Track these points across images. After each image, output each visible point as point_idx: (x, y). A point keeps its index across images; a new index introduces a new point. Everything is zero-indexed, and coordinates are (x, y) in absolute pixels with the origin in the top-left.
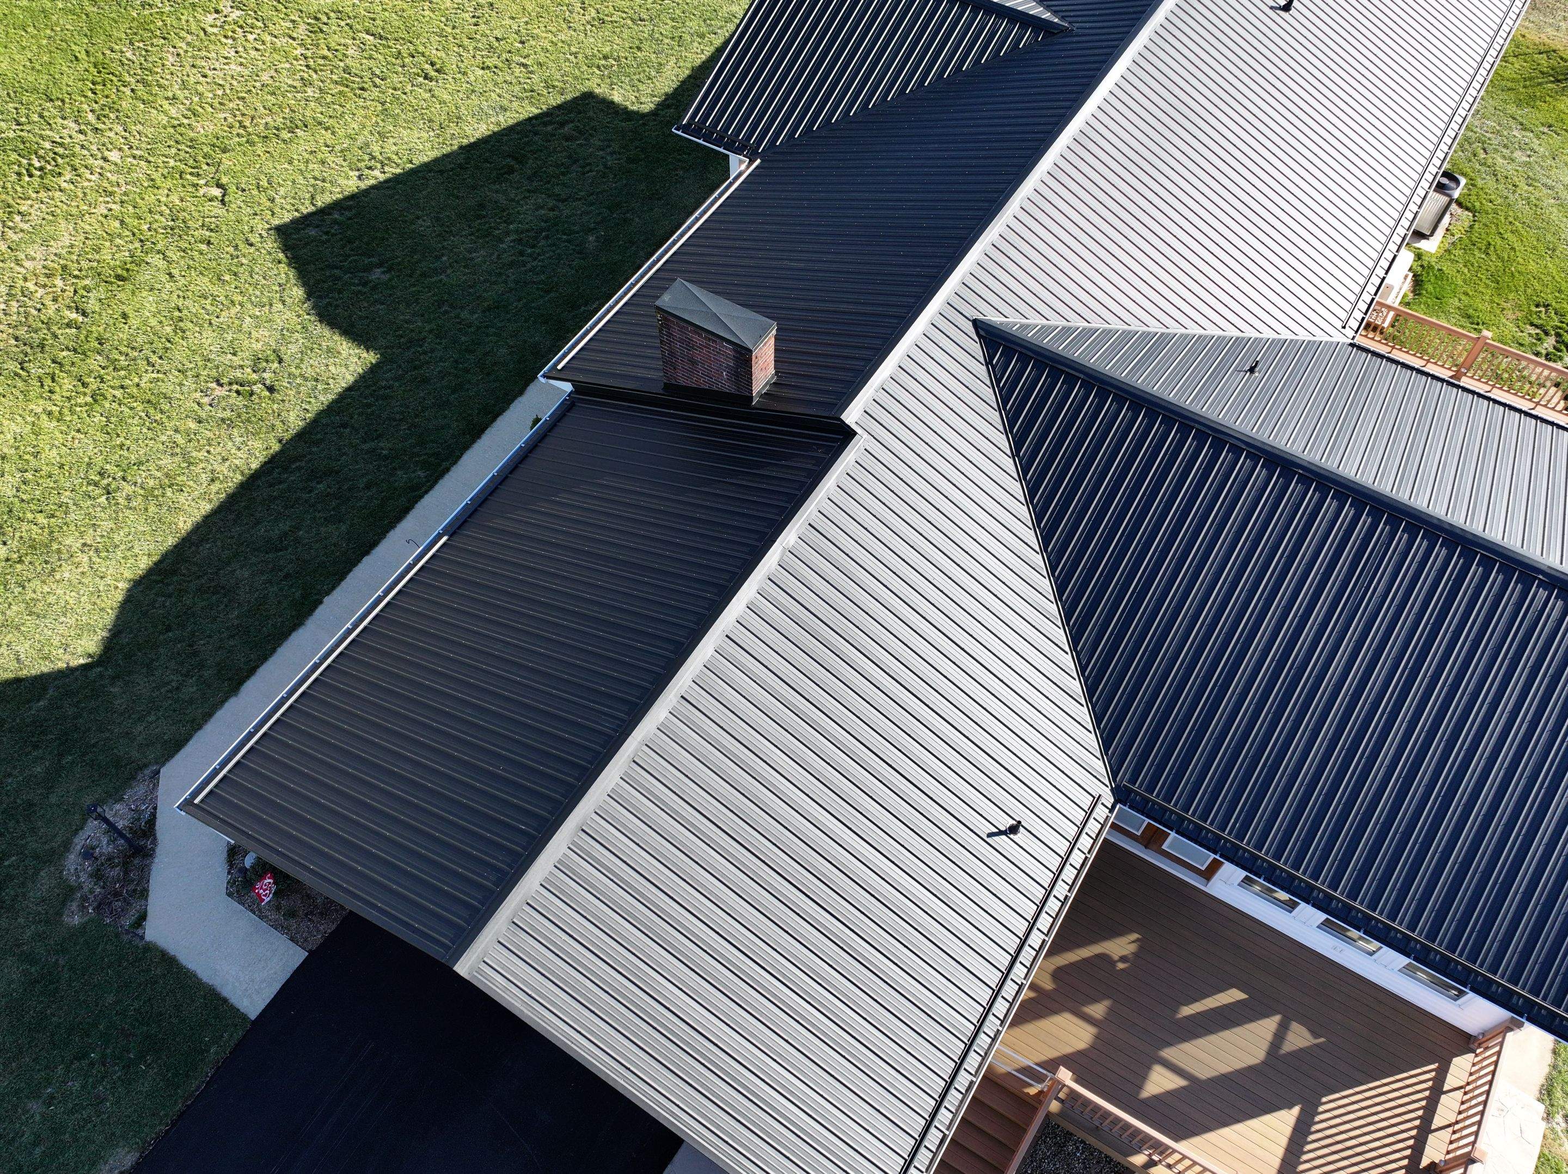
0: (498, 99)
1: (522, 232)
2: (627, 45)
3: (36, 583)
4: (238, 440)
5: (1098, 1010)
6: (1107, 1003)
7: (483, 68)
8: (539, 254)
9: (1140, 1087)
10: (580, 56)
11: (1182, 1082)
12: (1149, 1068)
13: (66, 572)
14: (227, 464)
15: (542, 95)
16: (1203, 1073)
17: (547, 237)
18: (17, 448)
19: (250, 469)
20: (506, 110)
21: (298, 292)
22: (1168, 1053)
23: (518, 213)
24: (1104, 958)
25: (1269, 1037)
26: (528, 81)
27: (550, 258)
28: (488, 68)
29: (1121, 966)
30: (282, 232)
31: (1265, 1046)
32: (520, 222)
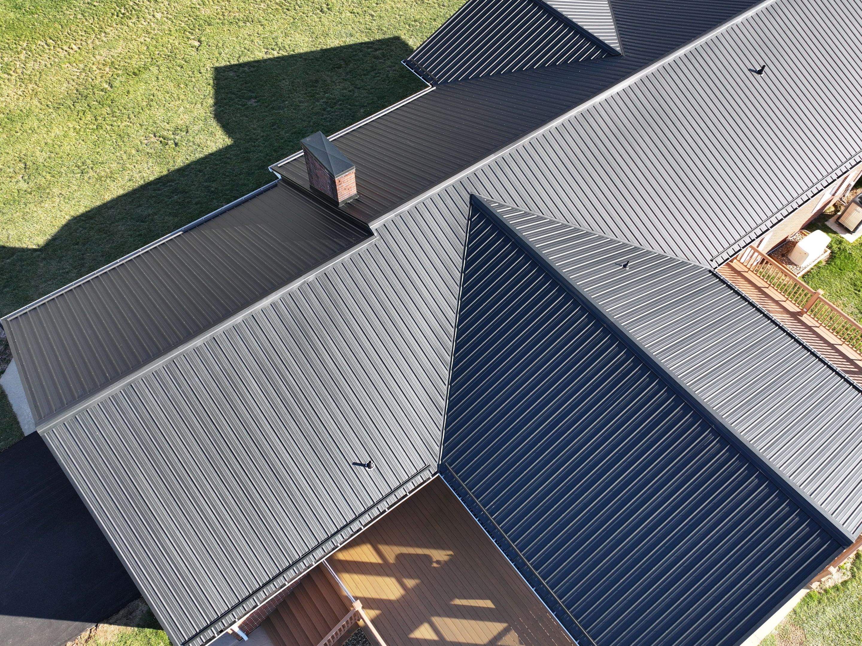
0: (351, 29)
1: (330, 99)
2: (430, 17)
3: (32, 206)
4: (151, 164)
5: (410, 583)
6: (417, 581)
7: (351, 13)
8: (332, 112)
9: (412, 631)
10: (402, 17)
11: (434, 637)
12: (421, 623)
13: (47, 205)
14: (140, 175)
15: (374, 33)
16: (449, 637)
17: (340, 105)
18: (54, 141)
19: (148, 180)
20: (352, 36)
21: (211, 101)
22: (436, 620)
23: (333, 89)
24: (428, 558)
25: (495, 633)
26: (370, 24)
27: (337, 115)
28: (354, 13)
29: (435, 565)
30: (217, 70)
31: (491, 636)
32: (332, 94)
